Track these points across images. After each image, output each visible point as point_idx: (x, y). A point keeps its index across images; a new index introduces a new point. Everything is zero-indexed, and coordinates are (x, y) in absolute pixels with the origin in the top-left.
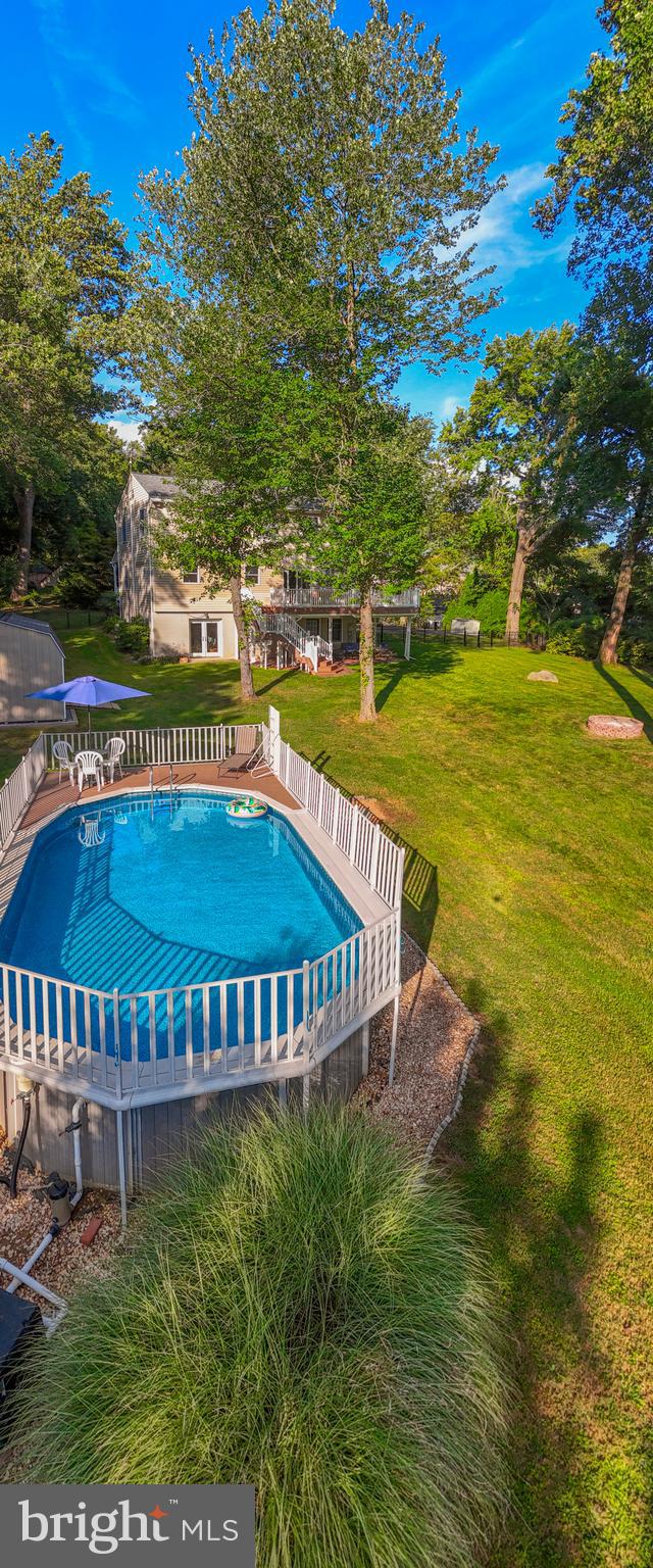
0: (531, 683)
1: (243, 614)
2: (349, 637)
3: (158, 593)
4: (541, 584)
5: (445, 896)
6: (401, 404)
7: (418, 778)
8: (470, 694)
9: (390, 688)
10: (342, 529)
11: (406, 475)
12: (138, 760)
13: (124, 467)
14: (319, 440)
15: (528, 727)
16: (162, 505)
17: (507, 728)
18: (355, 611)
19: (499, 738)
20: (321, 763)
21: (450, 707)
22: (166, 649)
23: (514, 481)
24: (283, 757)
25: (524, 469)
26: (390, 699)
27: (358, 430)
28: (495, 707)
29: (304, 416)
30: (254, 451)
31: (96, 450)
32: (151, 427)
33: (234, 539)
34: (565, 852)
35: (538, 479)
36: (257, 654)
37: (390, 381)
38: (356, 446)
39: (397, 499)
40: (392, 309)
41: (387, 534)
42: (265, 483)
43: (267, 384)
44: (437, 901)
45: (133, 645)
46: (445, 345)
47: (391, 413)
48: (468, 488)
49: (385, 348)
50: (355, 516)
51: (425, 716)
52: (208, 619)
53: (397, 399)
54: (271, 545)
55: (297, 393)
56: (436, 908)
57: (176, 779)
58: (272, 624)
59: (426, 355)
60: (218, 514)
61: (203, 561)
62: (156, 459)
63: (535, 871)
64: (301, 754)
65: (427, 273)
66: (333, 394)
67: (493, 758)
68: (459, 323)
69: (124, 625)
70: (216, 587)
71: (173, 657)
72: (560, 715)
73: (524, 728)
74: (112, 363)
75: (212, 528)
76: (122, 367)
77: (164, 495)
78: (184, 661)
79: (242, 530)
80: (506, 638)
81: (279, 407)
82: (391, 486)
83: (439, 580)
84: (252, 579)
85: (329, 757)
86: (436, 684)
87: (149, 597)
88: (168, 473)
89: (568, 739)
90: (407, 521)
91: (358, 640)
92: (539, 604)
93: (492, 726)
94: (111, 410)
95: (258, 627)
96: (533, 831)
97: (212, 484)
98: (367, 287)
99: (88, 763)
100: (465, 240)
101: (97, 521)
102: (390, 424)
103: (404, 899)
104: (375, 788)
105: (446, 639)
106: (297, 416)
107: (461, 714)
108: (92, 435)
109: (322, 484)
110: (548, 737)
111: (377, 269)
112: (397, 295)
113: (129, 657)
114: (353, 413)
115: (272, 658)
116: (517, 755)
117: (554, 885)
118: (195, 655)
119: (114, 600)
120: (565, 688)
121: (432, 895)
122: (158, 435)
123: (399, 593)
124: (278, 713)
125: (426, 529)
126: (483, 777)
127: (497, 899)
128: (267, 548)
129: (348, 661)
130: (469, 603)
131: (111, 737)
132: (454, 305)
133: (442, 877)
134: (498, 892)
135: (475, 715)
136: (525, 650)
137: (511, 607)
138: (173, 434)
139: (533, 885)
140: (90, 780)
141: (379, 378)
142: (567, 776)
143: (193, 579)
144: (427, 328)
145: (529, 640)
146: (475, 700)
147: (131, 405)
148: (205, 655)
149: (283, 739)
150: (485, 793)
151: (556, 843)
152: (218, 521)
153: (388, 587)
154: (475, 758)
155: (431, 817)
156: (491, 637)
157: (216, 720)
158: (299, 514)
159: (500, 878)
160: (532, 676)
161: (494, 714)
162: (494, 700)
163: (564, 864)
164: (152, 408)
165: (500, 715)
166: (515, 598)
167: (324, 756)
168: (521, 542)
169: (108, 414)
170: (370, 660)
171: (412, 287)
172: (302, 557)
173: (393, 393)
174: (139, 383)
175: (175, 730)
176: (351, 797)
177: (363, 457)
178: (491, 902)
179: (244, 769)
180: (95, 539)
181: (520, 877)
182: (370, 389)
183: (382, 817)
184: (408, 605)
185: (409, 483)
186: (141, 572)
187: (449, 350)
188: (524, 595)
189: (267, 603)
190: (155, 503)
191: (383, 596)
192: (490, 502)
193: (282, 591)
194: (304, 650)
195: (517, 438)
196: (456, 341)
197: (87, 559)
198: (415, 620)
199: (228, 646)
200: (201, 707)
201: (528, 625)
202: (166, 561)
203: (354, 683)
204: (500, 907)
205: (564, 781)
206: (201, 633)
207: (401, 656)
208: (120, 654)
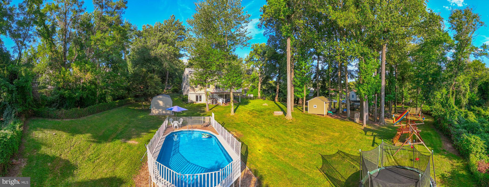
0: (263, 106)
1: (207, 94)
2: (228, 98)
3: (190, 90)
4: (264, 88)
5: (249, 151)
6: (236, 54)
7: (243, 127)
8: (252, 108)
9: (237, 108)
10: (226, 77)
11: (238, 67)
12: (185, 123)
13: (184, 67)
14: (221, 61)
15: (263, 114)
16: (191, 74)
17: (260, 115)
18: (229, 93)
19: (258, 117)
20: (223, 125)
21: (249, 111)
22: (191, 101)
23: (258, 69)
24: (215, 123)
25: (259, 67)
26: (237, 110)
27: (228, 59)
28: (257, 111)
29: (218, 57)
30: (209, 63)
31: (179, 64)
32: (189, 60)
33: (205, 80)
34: (271, 139)
35: (262, 68)
36: (210, 102)
37: (234, 50)
38: (228, 62)
39: (237, 72)
40: (233, 38)
41: (235, 78)
42: (210, 69)
43: (211, 51)
44: (248, 153)
45: (185, 100)
46: (244, 44)
47: (235, 56)
48: (250, 70)
49: (233, 45)
50: (229, 75)
51: (244, 113)
52: (199, 95)
53: (235, 53)
54: (212, 81)
55: (217, 53)
56: (248, 154)
57: (193, 128)
58: (213, 96)
59: (240, 46)
60: (202, 75)
61: (199, 84)
62: (190, 65)
63: (266, 144)
64: (219, 123)
65: (239, 32)
66: (223, 53)
67: (257, 121)
68: (246, 41)
69: (183, 96)
70: (201, 89)
71: (192, 102)
72: (269, 112)
73: (262, 115)
74: (183, 49)
75: (201, 78)
76: (185, 49)
77: (192, 72)
78: (194, 103)
79: (206, 78)
80: (258, 97)
81: (213, 55)
82: (235, 69)
83: (245, 87)
84: (209, 87)
85: (225, 123)
86: (246, 107)
87: (188, 90)
88: (193, 68)
89: (270, 116)
90: (238, 76)
91: (230, 99)
92: (264, 91)
93: (257, 115)
94: (182, 57)
95: (210, 96)
96: (265, 136)
97: (201, 69)
98: (229, 35)
99: (176, 123)
100: (245, 28)
101: (179, 77)
102: (234, 58)
103: (241, 153)
104: (234, 130)
105: (247, 98)
106: (217, 57)
107: (251, 113)
108: (179, 62)
109: (222, 69)
110: (267, 116)
111: (231, 32)
112: (234, 36)
113: (184, 102)
114: (227, 56)
115: (213, 102)
116: (262, 120)
117: (270, 146)
118: (197, 102)
119: (182, 91)
120: (269, 106)
121: (247, 152)
122: (191, 61)
123: (238, 89)
124: (214, 114)
125: (242, 77)
126: (256, 126)
127: (259, 150)
128: (211, 81)
129: (228, 103)
130: (251, 91)
131: (180, 118)
132: (245, 38)
133: (249, 148)
134: (260, 149)
135: (253, 113)
136: (262, 100)
137: (259, 92)
138: (193, 61)
139: (266, 147)
140: (176, 127)
141: (232, 50)
142: (271, 124)
143: (197, 87)
144: (240, 41)
145: (262, 98)
146: (253, 110)
147: (186, 56)
148: (199, 102)
149: (215, 119)
150: (256, 129)
151: (270, 137)
152: (202, 76)
153: (235, 88)
154: (254, 122)
155: (246, 135)
156: (255, 98)
157: (201, 115)
158: (218, 75)
159: (260, 146)
160: (263, 105)
161: (257, 112)
162: (257, 110)
163: (271, 141)
164: (189, 56)
165: (258, 113)
166: (259, 90)
167: (224, 123)
168: (260, 80)
169: (182, 58)
170: (233, 103)
171: (237, 35)
172: (218, 83)
173: (234, 52)
174: (187, 52)
175: (193, 117)
176: (229, 132)
177: (229, 64)
178: (258, 151)
179: (207, 126)
180: (179, 80)
181: (263, 145)
182: (230, 52)
183: (236, 136)
184: (240, 92)
185: (239, 69)
186: (187, 86)
187: (245, 45)
188: (261, 89)
189: (212, 92)
190: (190, 73)
191: (235, 90)
192: (254, 73)
193: (215, 89)
194: (219, 101)
195: (258, 61)
196: (245, 44)
197: (177, 84)
198: (241, 94)
199: (204, 101)
200: (198, 113)
201: (262, 95)
202: (192, 84)
203: (229, 107)
204: (260, 152)
205: (270, 125)
206: (198, 98)
207: (239, 102)
208: (182, 102)
